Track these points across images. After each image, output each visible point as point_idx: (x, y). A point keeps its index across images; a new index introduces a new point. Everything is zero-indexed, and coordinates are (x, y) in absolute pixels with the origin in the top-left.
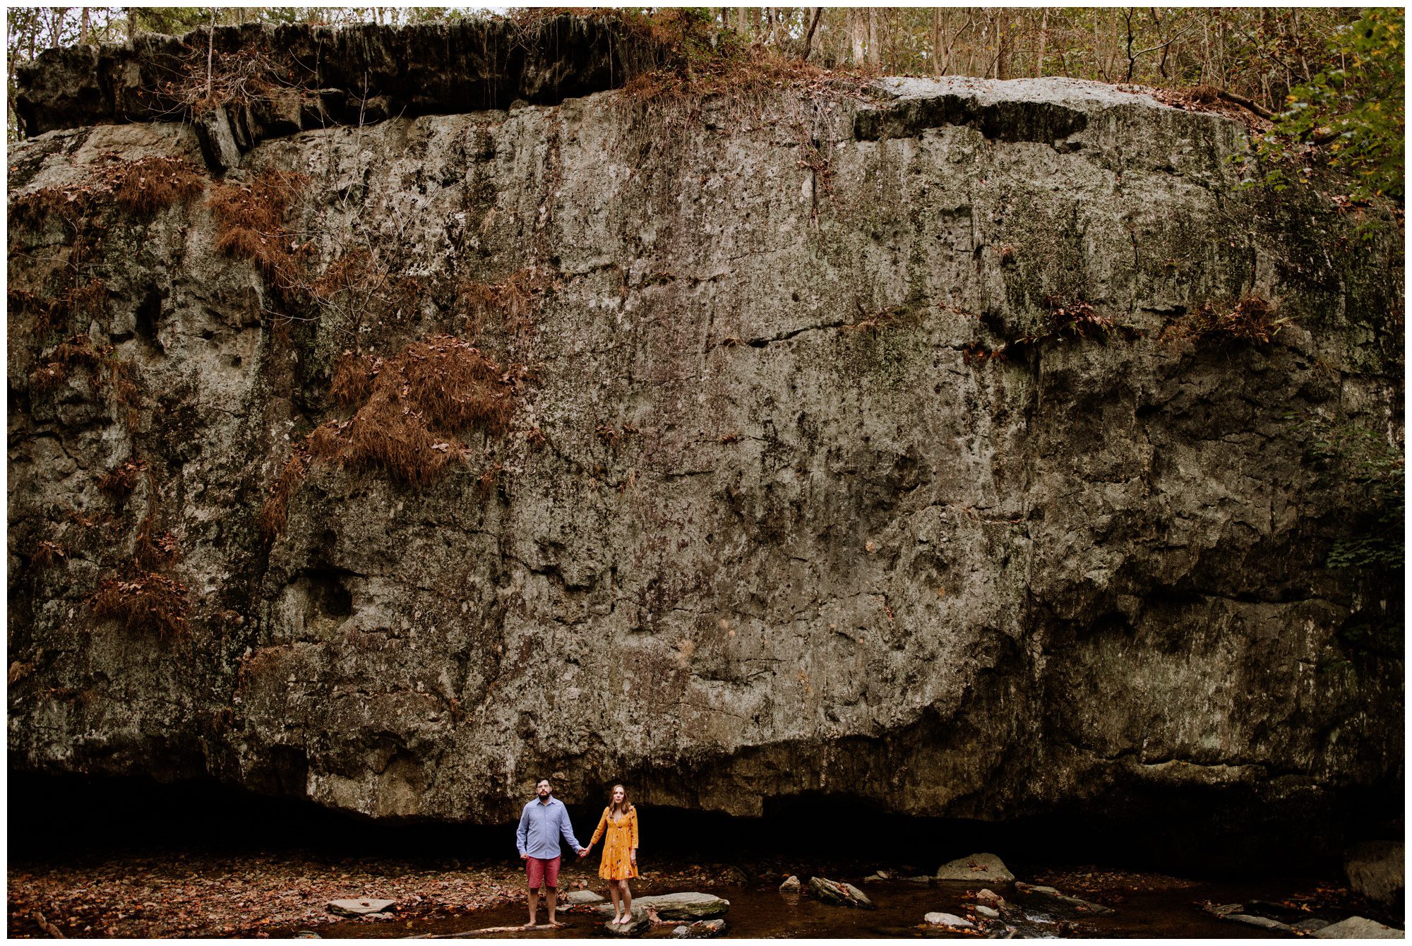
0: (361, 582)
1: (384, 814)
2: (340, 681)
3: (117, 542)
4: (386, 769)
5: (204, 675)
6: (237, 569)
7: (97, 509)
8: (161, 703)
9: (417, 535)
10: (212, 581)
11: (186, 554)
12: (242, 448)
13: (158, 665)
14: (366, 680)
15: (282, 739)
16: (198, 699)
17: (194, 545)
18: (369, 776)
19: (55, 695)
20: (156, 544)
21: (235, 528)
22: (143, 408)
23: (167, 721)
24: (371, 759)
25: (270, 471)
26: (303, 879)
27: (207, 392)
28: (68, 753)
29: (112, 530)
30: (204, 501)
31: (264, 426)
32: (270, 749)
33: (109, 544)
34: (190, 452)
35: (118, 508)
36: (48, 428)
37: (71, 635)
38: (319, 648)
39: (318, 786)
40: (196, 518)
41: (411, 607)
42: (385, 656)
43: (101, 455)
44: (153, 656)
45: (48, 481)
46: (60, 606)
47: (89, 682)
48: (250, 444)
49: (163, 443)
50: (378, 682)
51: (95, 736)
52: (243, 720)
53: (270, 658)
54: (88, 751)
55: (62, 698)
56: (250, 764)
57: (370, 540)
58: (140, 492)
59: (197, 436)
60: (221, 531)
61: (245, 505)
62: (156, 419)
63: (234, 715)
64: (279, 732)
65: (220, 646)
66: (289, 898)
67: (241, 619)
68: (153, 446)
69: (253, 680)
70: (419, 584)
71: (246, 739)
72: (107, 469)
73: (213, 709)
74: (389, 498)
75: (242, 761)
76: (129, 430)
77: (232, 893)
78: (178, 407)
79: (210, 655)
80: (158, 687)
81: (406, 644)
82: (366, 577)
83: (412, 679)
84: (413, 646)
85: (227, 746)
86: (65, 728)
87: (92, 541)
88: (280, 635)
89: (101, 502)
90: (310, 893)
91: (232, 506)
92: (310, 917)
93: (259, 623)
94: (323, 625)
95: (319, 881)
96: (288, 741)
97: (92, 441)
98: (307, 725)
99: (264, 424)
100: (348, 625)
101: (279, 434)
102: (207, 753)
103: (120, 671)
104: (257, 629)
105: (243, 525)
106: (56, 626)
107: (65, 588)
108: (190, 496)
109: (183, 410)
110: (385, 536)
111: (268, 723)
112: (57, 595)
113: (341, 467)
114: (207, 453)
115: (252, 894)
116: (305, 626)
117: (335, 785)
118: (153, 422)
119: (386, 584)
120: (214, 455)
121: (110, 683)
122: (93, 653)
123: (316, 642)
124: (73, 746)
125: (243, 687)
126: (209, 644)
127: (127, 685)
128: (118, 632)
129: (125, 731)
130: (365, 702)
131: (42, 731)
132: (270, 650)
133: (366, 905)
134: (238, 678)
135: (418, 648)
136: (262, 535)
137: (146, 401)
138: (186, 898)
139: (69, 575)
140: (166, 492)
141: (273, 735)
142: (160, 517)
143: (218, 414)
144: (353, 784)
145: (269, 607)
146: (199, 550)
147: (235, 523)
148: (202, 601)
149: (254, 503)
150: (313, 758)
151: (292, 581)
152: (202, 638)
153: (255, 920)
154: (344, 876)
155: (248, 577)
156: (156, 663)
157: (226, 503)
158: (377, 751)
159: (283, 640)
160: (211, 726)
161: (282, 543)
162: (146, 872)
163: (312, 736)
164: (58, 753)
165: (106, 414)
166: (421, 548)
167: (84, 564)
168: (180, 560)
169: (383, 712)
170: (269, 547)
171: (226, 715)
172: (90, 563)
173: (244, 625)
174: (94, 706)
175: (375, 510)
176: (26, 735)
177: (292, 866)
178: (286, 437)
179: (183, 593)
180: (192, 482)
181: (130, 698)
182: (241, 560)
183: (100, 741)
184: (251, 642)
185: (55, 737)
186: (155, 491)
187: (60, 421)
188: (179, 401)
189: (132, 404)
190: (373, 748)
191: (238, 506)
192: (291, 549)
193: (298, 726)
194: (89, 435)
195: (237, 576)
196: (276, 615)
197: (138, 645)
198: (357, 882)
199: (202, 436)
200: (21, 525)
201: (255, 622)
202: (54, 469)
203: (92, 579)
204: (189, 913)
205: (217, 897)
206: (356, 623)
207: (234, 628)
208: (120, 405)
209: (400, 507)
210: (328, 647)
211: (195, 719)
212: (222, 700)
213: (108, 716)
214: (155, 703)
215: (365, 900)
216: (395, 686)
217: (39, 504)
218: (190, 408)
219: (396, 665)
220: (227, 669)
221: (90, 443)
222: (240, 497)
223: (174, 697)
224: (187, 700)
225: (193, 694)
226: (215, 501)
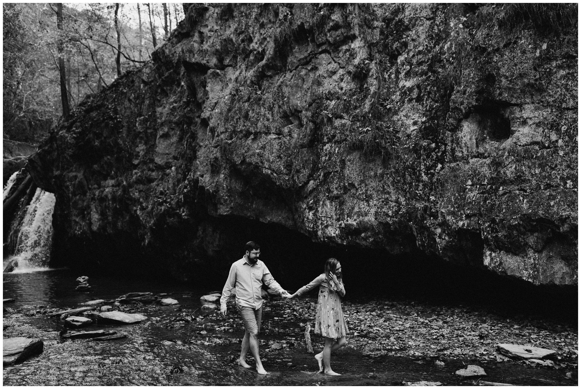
0: (517, 110)
1: (545, 283)
2: (504, 183)
3: (360, 106)
4: (543, 248)
5: (411, 183)
6: (431, 114)
7: (350, 90)
8: (386, 201)
9: (560, 67)
10: (415, 123)
11: (399, 109)
12: (432, 39)
13: (383, 177)
14: (524, 181)
15: (464, 224)
16: (409, 199)
17: (403, 102)
18: (531, 253)
19: (329, 198)
20: (382, 105)
21: (429, 88)
22: (375, 28)
23: (390, 213)
24: (531, 240)
25: (450, 48)
26: (485, 325)
27: (410, 8)
28: (337, 232)
29: (358, 100)
30: (410, 76)
31: (446, 23)
32: (456, 231)
33: (356, 108)
34: (401, 48)
35: (361, 88)
36: (324, 47)
37: (335, 162)
38: (488, 161)
39: (492, 259)
40: (405, 86)
41: (558, 124)
42: (538, 162)
43: (351, 58)
44: (380, 171)
45: (325, 78)
46: (331, 147)
47: (346, 190)
48: (437, 35)
49: (386, 46)
50: (534, 182)
51: (350, 222)
52: (437, 212)
53: (453, 170)
54: (347, 231)
55: (332, 199)
56: (444, 242)
57: (521, 76)
58: (372, 75)
59: (404, 36)
60: (420, 92)
61: (434, 72)
62: (382, 33)
63: (431, 209)
64: (461, 220)
65: (420, 163)
66: (471, 337)
67: (433, 145)
68: (381, 49)
69: (443, 185)
70: (564, 105)
71: (440, 225)
72: (355, 66)
73: (418, 205)
74: (535, 43)
75: (438, 240)
76: (366, 41)
77: (433, 329)
78: (394, 23)
79: (414, 169)
80: (384, 192)
81: (556, 152)
82: (520, 106)
83: (562, 179)
84: (561, 153)
85: (427, 229)
86: (334, 217)
87: (347, 109)
88: (460, 155)
89: (353, 85)
90: (487, 336)
91: (426, 74)
92: (482, 355)
93: (445, 147)
94: (490, 146)
95: (496, 328)
96: (468, 226)
97: (347, 50)
98: (481, 215)
99: (446, 20)
100: (508, 143)
101: (456, 25)
102: (415, 234)
103: (362, 182)
104: (444, 152)
105: (433, 86)
106: (330, 159)
107: (334, 136)
108: (402, 75)
109: (397, 23)
110: (533, 72)
111: (453, 214)
112: (330, 141)
113: (496, 28)
114: (411, 46)
115: (445, 331)
116: (477, 147)
117: (504, 258)
118: (380, 35)
119: (537, 109)
120: (415, 47)
121: (357, 189)
122: (347, 172)
123: (485, 158)
124: (339, 228)
125: (435, 190)
126: (414, 163)
127: (366, 191)
128: (360, 158)
129: (366, 219)
130: (524, 197)
131: (323, 219)
132: (452, 165)
133: (529, 351)
134: (432, 183)
135: (566, 154)
136: (446, 89)
137: (376, 24)
138: (402, 328)
139: (336, 128)
140: (389, 76)
141: (457, 222)
142: (385, 91)
143: (416, 20)
144: (519, 259)
145: (452, 136)
146: (407, 106)
147: (429, 85)
148: (409, 136)
149: (440, 70)
150: (486, 238)
151: (466, 117)
152: (409, 159)
153: (439, 351)
154: (516, 327)
155: (437, 118)
156: (382, 175)
157: (421, 75)
158: (536, 234)
159: (463, 158)
160: (417, 215)
161: (458, 91)
162: (388, 309)
163: (484, 222)
164: (332, 232)
165: (352, 33)
166: (563, 77)
167: (343, 121)
168: (396, 113)
169: (538, 204)
170: (450, 95)
171: (425, 209)
172: (346, 121)
173: (435, 149)
174: (349, 204)
175: (524, 52)
176: (315, 221)
177: (480, 316)
178: (461, 26)
179: (397, 132)
180: (403, 66)
181: (368, 198)
182: (433, 109)
183: (352, 225)
184: (441, 160)
185: (330, 223)
186: (383, 76)
187: (329, 42)
188: (394, 19)
189: (367, 26)
190: (532, 232)
191: (430, 74)
192: (464, 93)
193: (474, 215)
194: (344, 48)
195: (431, 119)
196: (457, 141)
197: (371, 165)
198: (526, 332)
199: (408, 36)
200: (313, 105)
201: (443, 147)
202: (328, 70)
203: (347, 130)
204: (398, 338)
205: (423, 330)
206: (514, 140)
207: (429, 151)
208: (360, 26)
209: (545, 47)
210: (494, 160)
211: (407, 212)
212: (423, 199)
213: (356, 209)
214: (383, 202)
215: (529, 347)
216: (547, 184)
217: (321, 92)
218: (400, 21)
219: (548, 168)
220: (425, 178)
221: (345, 52)
222: (431, 68)
223: (394, 198)
224: (402, 200)
225: (405, 196)
226: (416, 74)
